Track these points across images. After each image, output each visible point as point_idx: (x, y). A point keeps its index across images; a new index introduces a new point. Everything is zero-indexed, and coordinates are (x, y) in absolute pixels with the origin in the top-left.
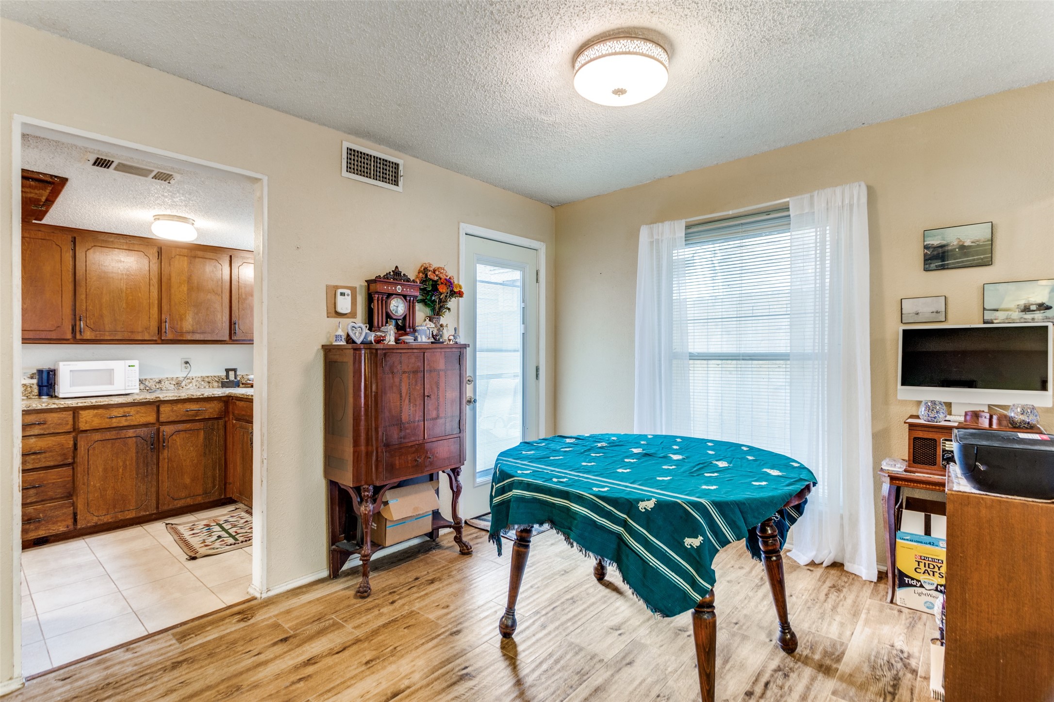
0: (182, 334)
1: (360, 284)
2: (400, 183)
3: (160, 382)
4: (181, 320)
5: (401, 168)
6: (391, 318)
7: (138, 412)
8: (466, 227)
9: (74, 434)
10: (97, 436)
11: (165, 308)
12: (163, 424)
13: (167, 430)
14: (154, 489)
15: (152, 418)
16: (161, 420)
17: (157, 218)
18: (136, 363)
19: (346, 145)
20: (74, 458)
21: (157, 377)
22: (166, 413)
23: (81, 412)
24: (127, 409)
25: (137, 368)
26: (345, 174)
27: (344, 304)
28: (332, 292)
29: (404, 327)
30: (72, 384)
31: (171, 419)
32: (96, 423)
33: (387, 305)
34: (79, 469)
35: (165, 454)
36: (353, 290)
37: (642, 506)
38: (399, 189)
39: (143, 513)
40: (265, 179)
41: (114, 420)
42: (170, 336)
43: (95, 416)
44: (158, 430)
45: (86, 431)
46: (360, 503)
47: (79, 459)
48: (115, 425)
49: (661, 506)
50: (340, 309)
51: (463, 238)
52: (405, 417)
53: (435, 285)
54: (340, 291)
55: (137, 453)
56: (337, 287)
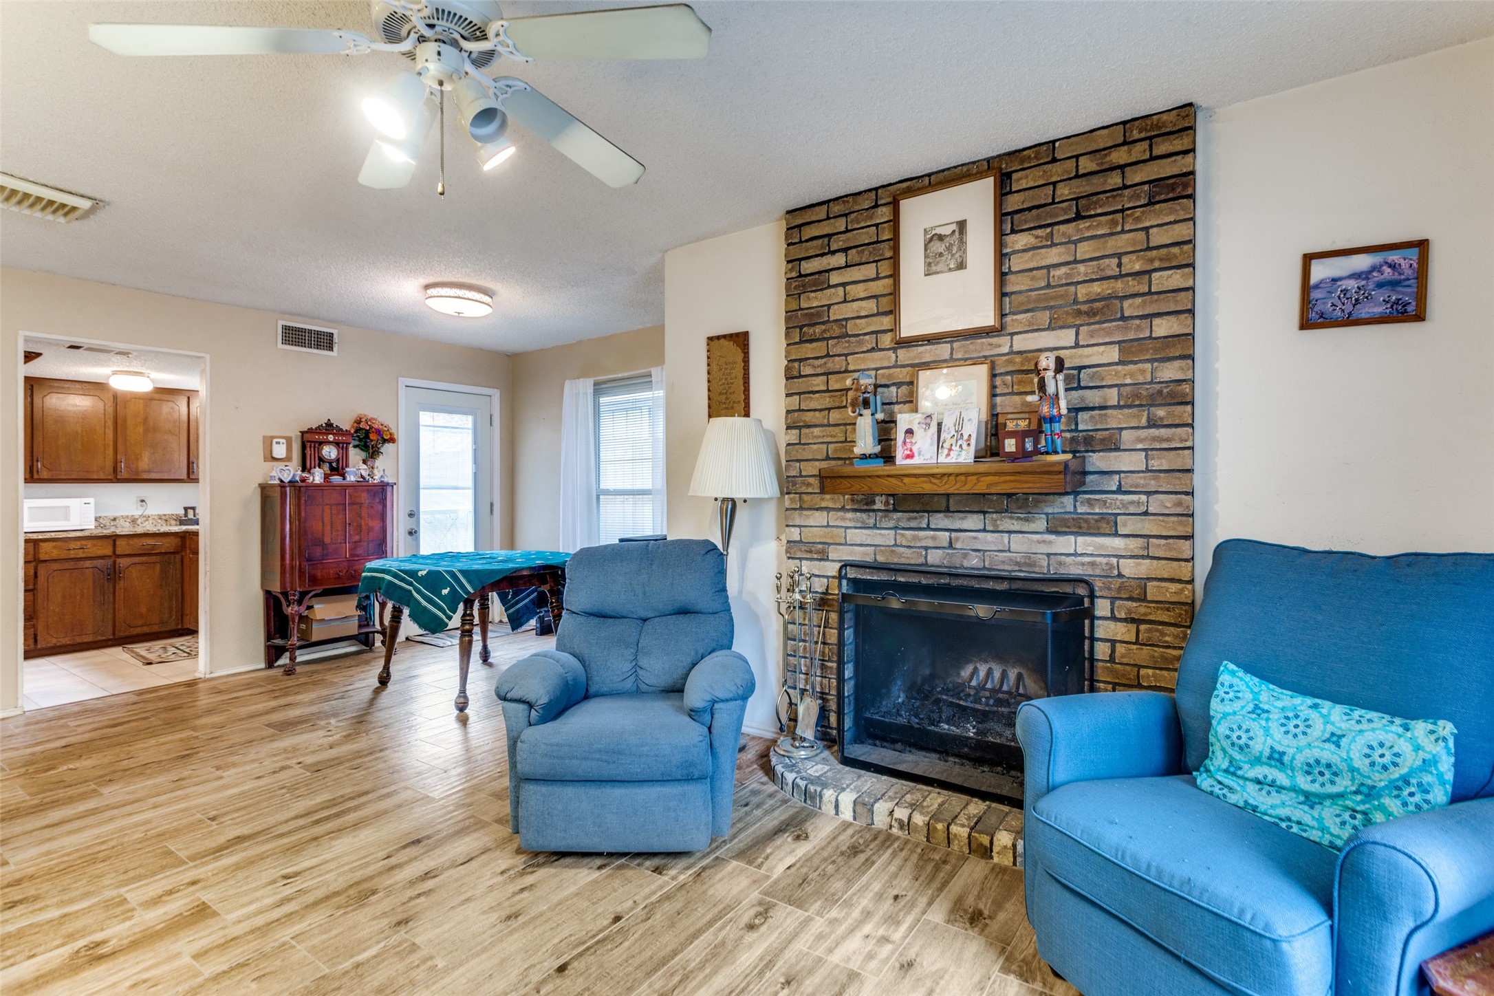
0: (137, 473)
1: (295, 434)
2: (335, 349)
3: (114, 519)
4: (137, 460)
5: (335, 336)
6: (324, 462)
7: (95, 545)
8: (403, 381)
9: (33, 564)
10: (56, 566)
11: (121, 448)
12: (119, 556)
13: (123, 562)
14: (110, 616)
15: (108, 551)
16: (117, 553)
17: (115, 373)
18: (91, 500)
19: (281, 323)
20: (35, 584)
21: (111, 514)
22: (122, 547)
23: (41, 544)
24: (84, 542)
25: (92, 505)
26: (280, 345)
27: (280, 451)
28: (268, 442)
29: (338, 468)
30: (31, 520)
31: (127, 552)
32: (55, 554)
33: (320, 451)
34: (40, 595)
35: (121, 585)
36: (289, 441)
37: (420, 574)
38: (334, 353)
39: (100, 638)
40: (208, 357)
41: (72, 552)
42: (124, 475)
43: (55, 547)
44: (115, 562)
45: (45, 561)
46: (288, 606)
47: (39, 586)
48: (72, 556)
49: (430, 573)
50: (275, 455)
51: (402, 391)
52: (327, 540)
53: (367, 433)
54: (275, 440)
55: (94, 582)
56: (273, 437)
